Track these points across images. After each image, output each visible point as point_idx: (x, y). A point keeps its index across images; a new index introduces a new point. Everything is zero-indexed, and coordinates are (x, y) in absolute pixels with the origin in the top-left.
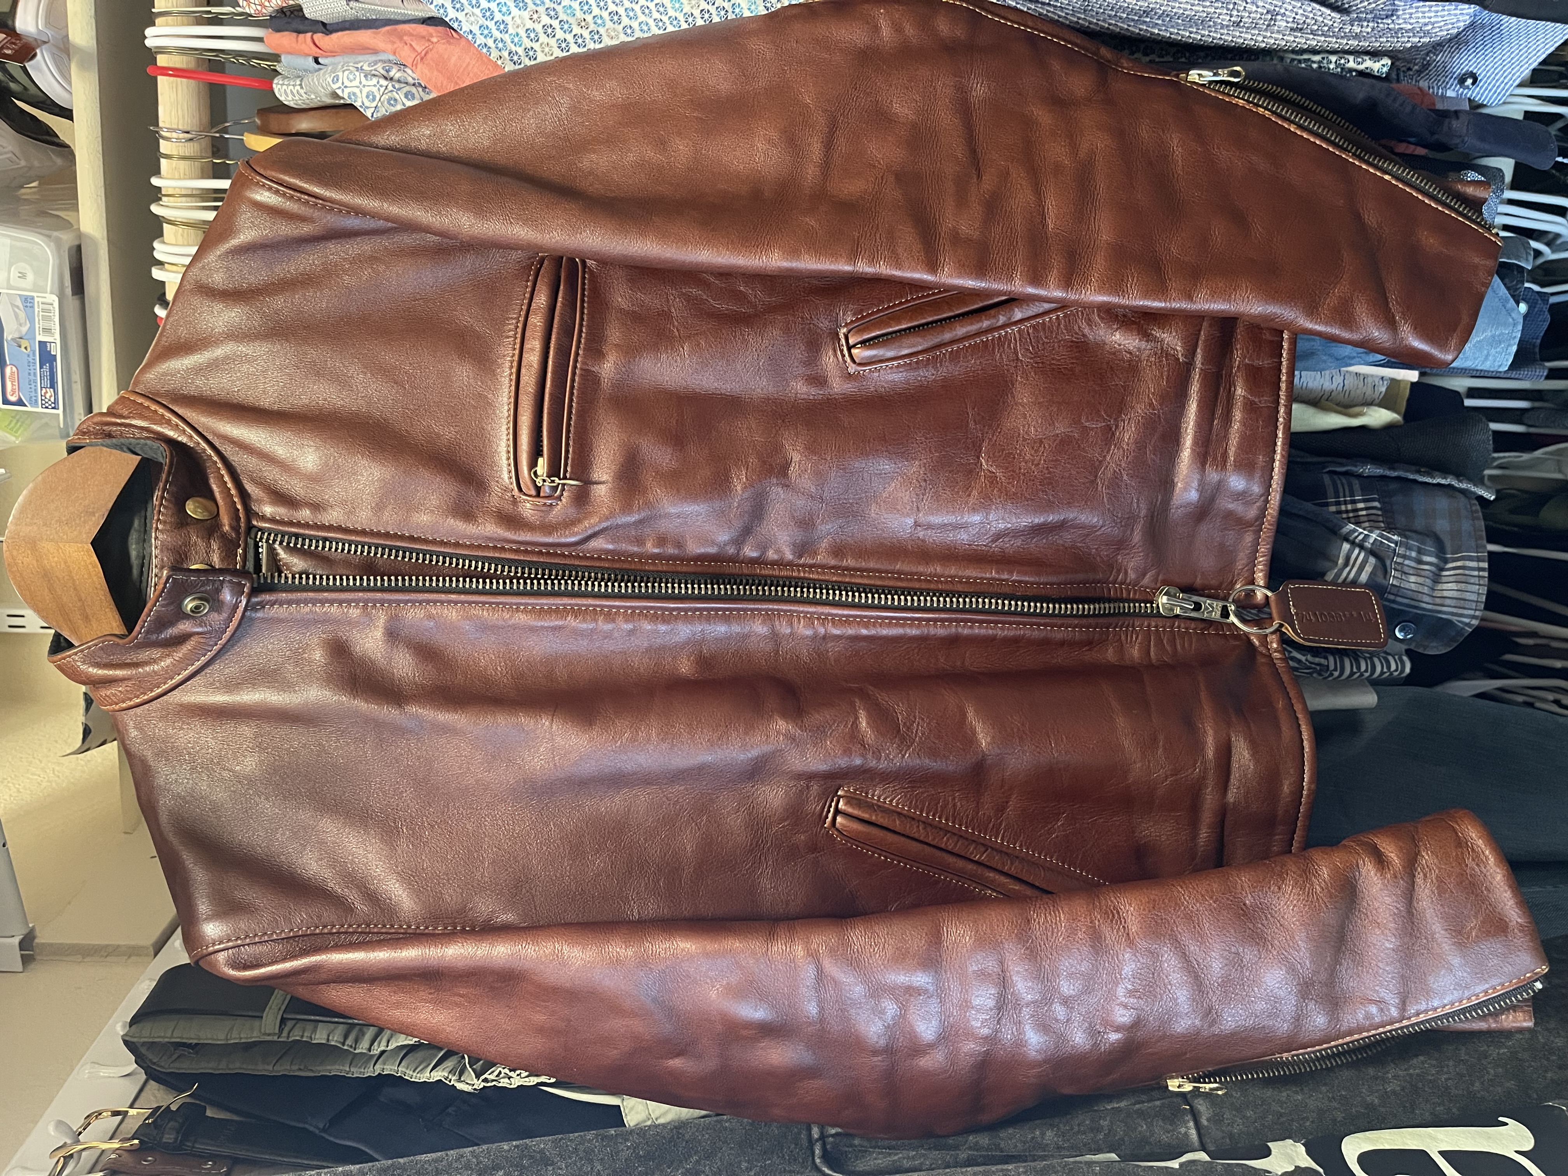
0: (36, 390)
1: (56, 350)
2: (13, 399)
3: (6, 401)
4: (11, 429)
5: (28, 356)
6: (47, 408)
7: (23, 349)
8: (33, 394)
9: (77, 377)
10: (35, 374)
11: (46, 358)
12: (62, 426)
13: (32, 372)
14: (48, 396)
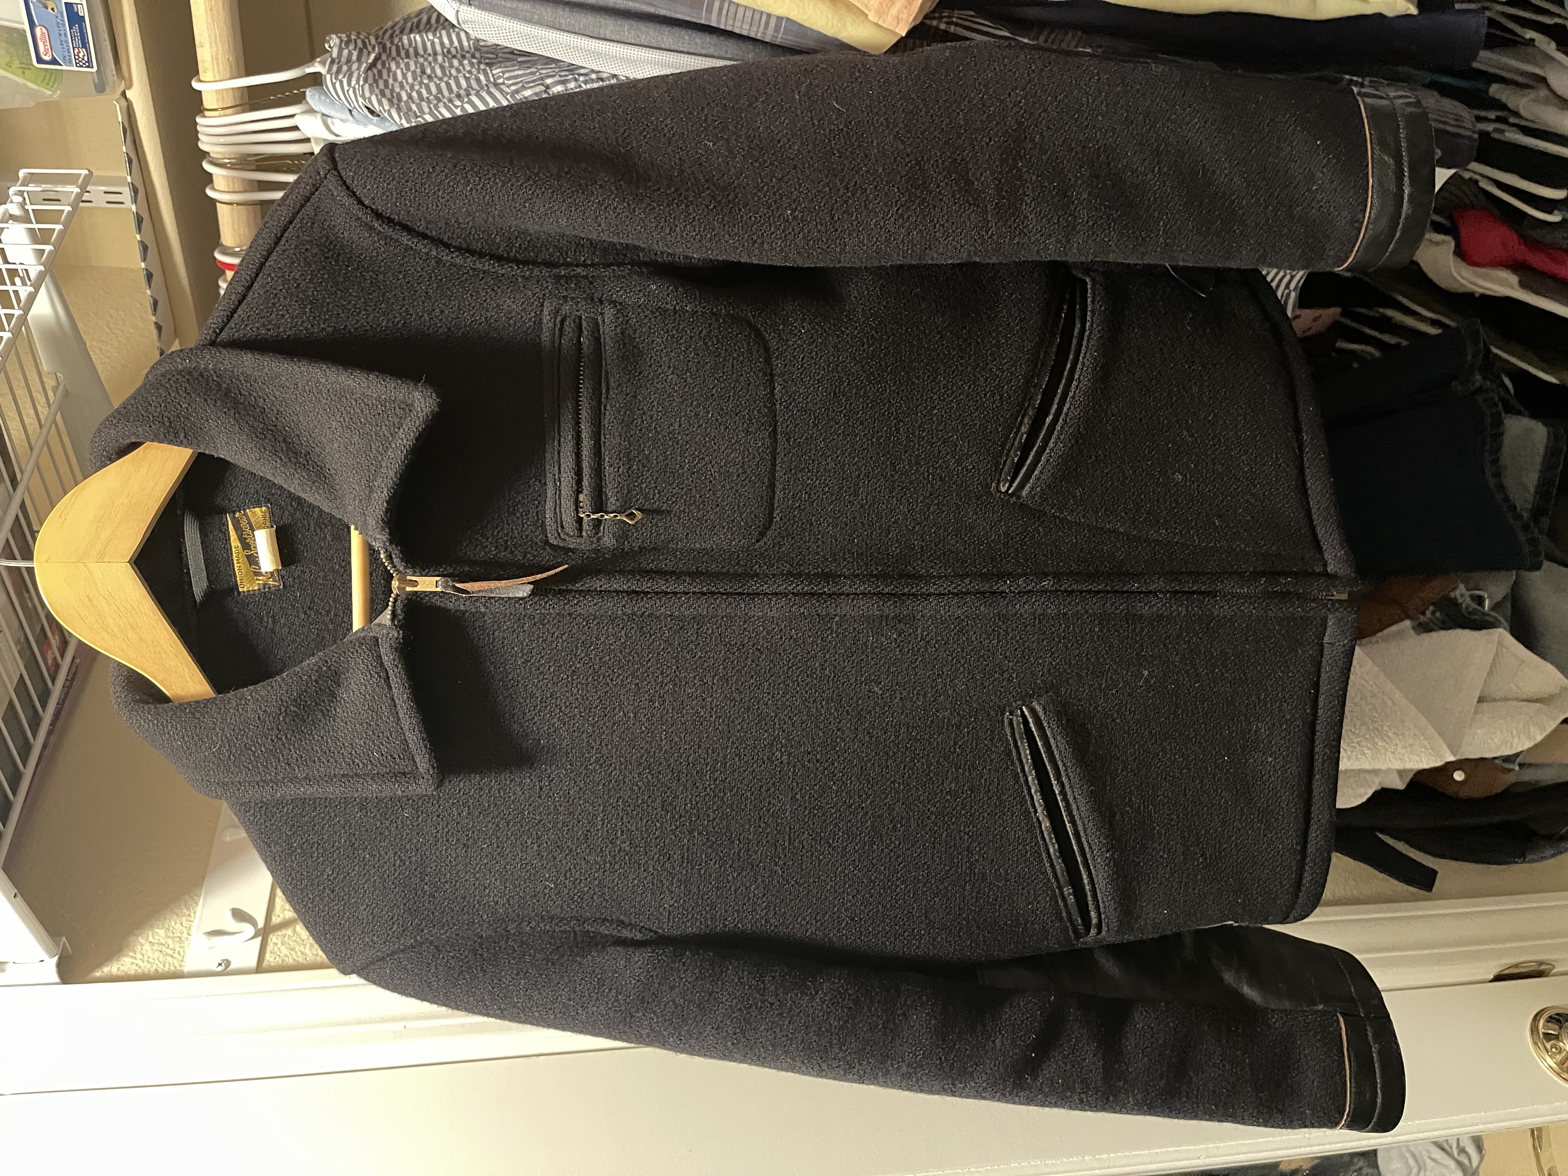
0: (68, 50)
1: (83, 11)
2: (47, 58)
3: (40, 60)
4: (47, 84)
5: (57, 17)
6: (81, 66)
7: (50, 10)
8: (66, 54)
9: (105, 35)
10: (65, 35)
11: (75, 18)
12: (96, 81)
13: (62, 32)
14: (81, 55)
